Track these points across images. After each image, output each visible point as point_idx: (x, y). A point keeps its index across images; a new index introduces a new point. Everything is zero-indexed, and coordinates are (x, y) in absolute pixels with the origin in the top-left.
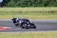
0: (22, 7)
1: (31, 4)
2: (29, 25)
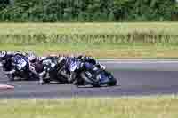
0: (45, 21)
1: (72, 13)
2: (99, 77)
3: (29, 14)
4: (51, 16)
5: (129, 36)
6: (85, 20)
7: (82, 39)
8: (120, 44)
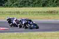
0: (19, 7)
2: (32, 26)
3: (14, 5)
4: (21, 5)
5: (47, 12)
6: (33, 7)
7: (31, 13)
8: (44, 15)
